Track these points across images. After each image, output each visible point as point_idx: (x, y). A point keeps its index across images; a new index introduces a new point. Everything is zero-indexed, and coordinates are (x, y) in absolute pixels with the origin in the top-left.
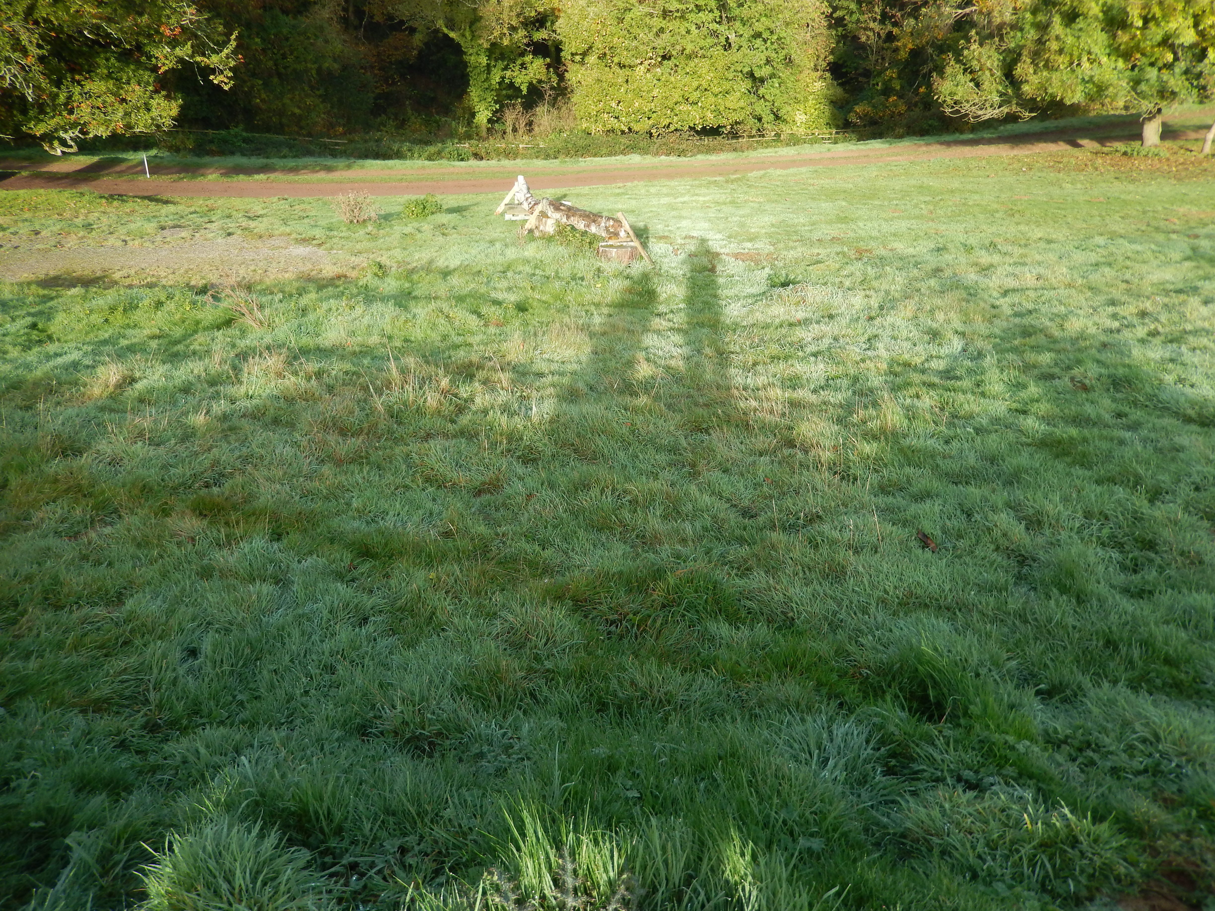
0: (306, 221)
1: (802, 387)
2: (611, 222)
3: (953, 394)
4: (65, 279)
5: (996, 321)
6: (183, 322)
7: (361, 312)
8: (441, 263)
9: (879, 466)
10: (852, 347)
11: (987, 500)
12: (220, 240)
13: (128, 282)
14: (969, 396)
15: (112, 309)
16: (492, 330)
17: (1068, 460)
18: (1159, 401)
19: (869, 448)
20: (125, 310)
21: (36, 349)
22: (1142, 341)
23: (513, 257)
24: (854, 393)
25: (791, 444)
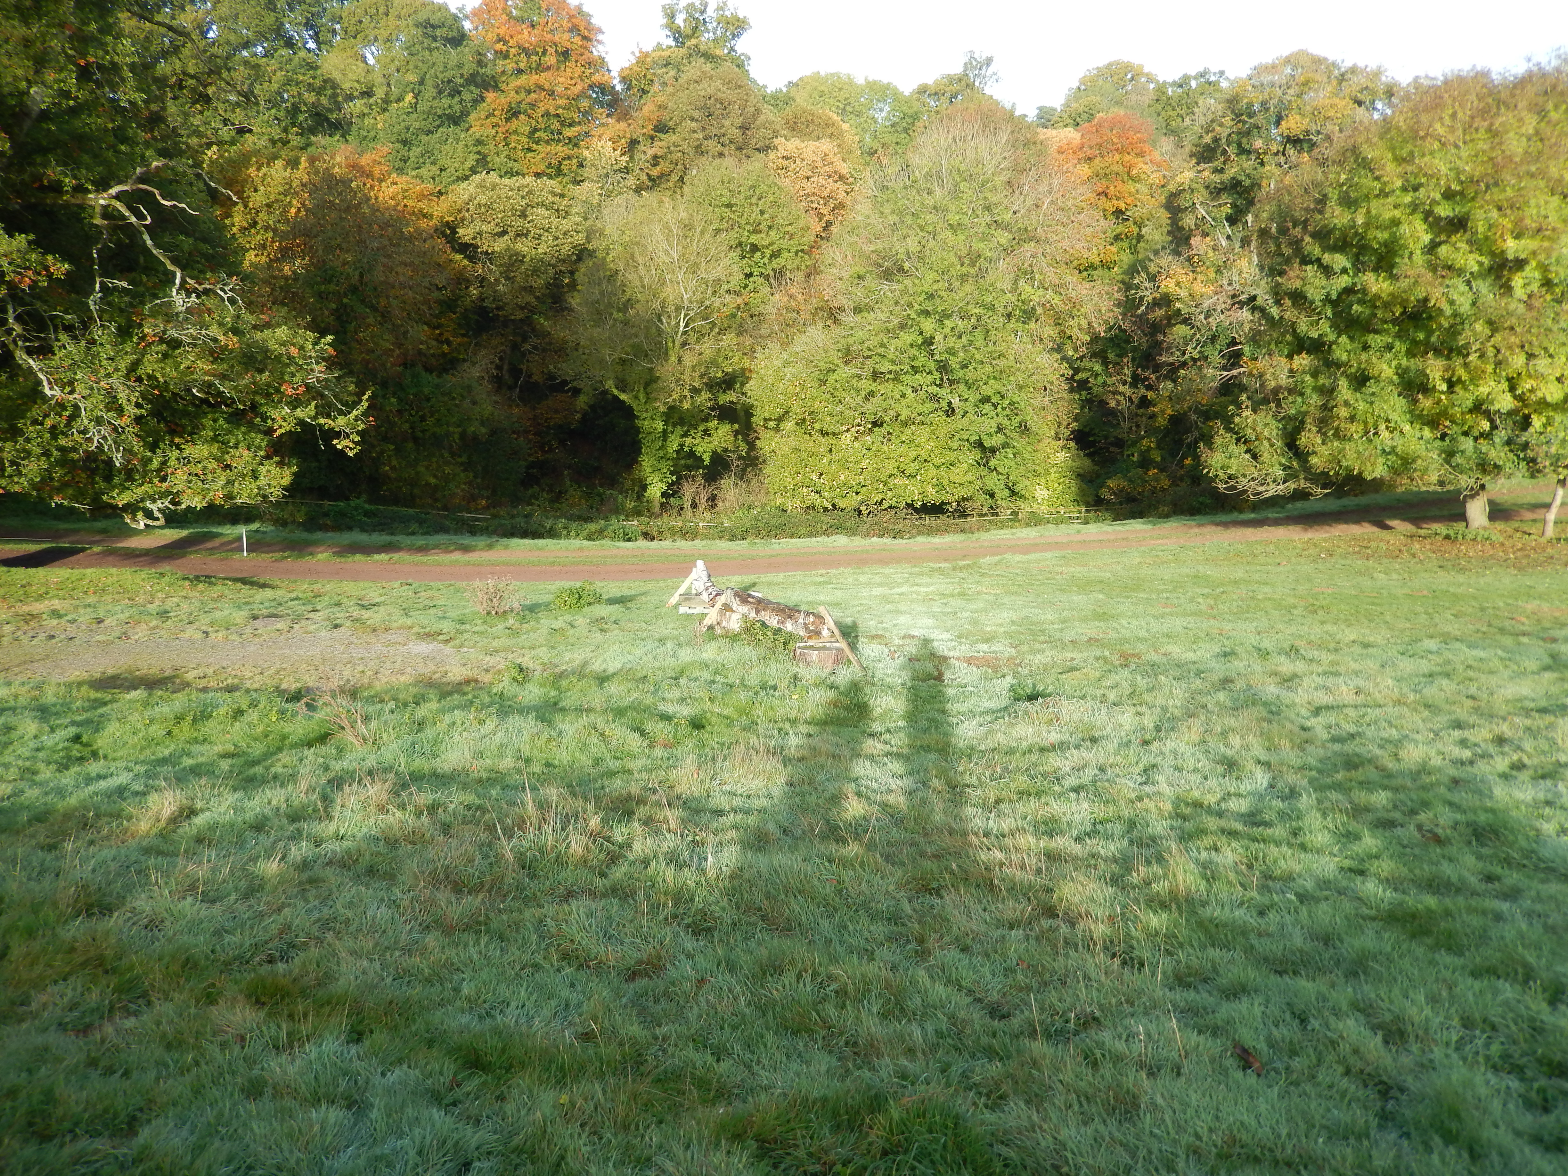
0: (432, 611)
1: (1062, 833)
2: (812, 619)
3: (1262, 845)
4: (126, 679)
5: (1310, 748)
6: (266, 736)
7: (492, 727)
8: (597, 666)
9: (1173, 946)
10: (1124, 781)
11: (1325, 999)
12: (323, 633)
13: (202, 683)
14: (1285, 849)
15: (179, 719)
16: (658, 752)
17: (1429, 941)
18: (1539, 859)
19: (1157, 921)
20: (194, 720)
21: (75, 769)
22: (1504, 776)
23: (688, 659)
24: (1131, 842)
25: (1051, 912)
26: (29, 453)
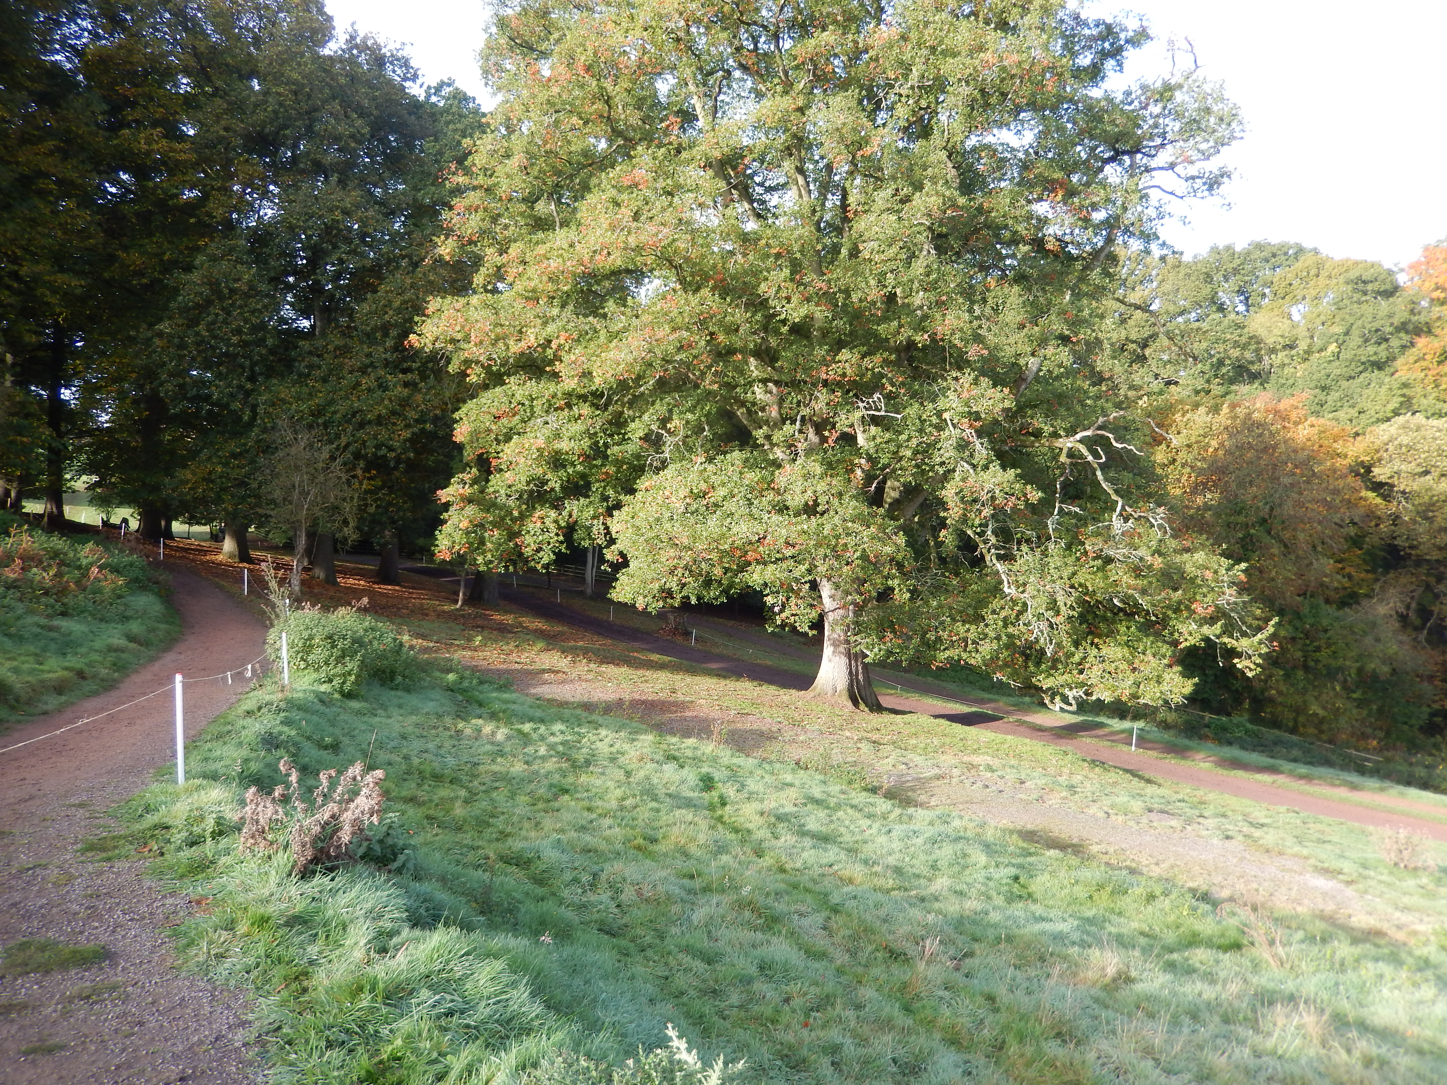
0: (1328, 847)
4: (1042, 837)
6: (1178, 927)
7: (1431, 995)
12: (1215, 841)
13: (1105, 858)
15: (1100, 887)
21: (1020, 905)
26: (986, 635)
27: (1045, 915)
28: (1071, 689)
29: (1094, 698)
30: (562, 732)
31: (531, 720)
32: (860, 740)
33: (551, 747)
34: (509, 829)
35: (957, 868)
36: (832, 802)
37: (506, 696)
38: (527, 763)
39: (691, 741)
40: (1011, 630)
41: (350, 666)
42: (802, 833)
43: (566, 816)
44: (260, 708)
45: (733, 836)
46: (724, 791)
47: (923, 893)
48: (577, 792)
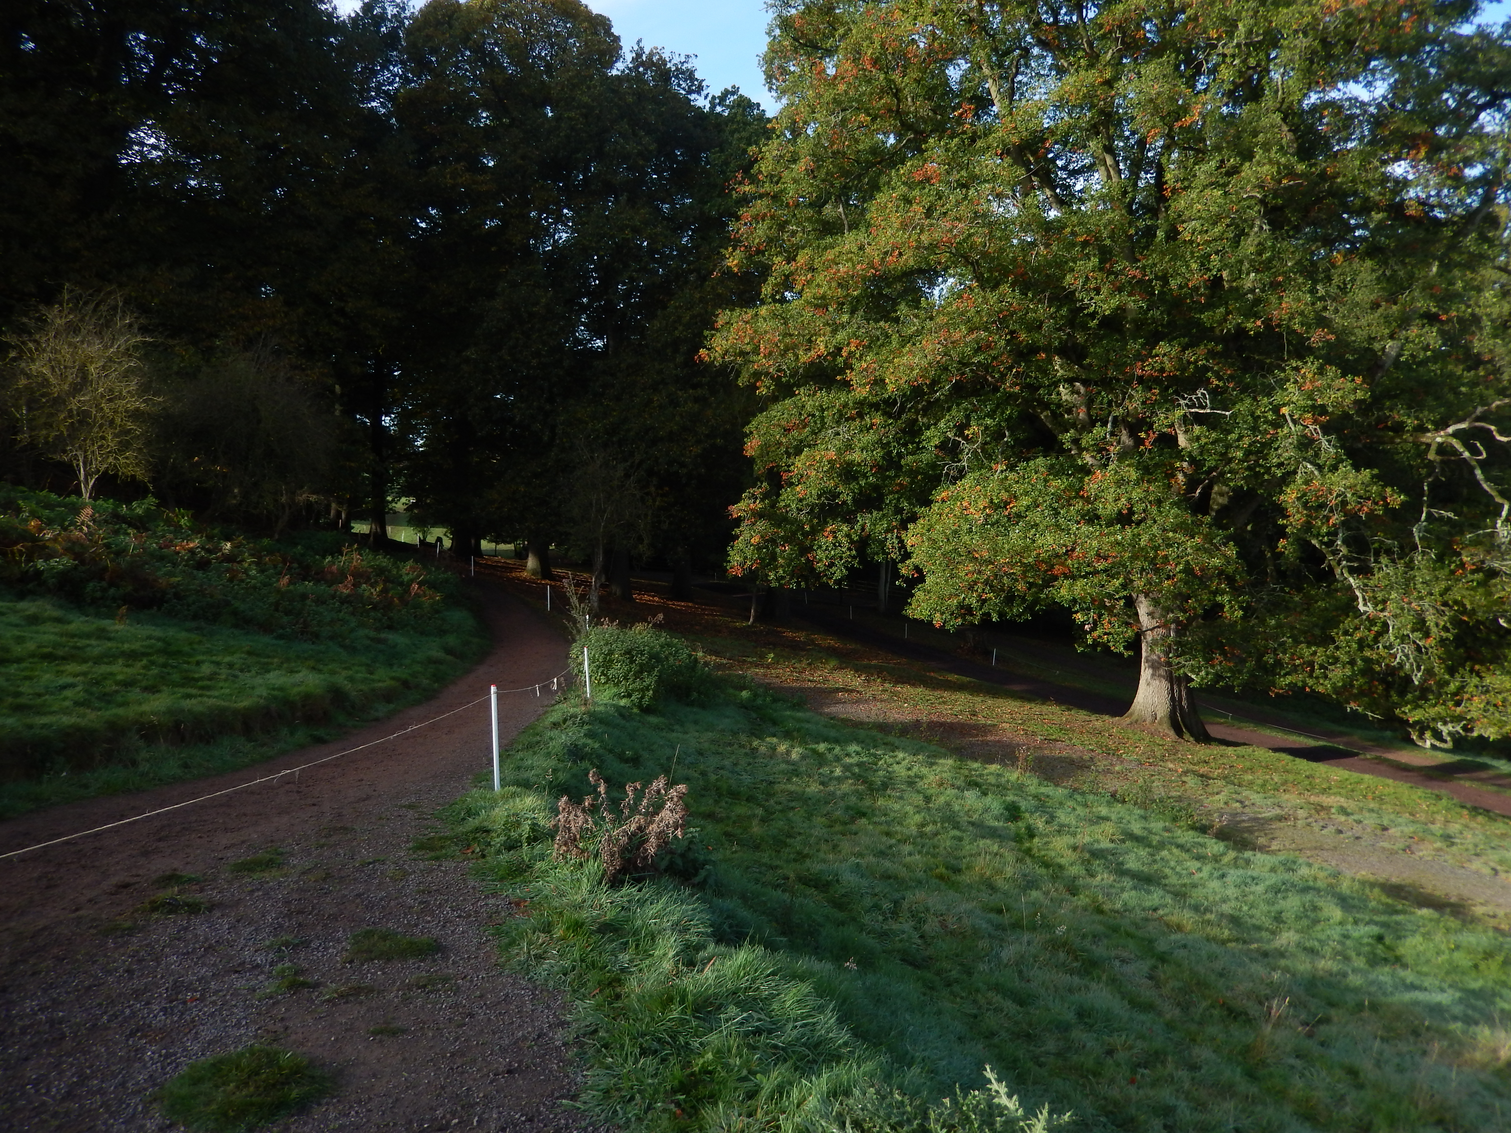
21: (1386, 969)
26: (1337, 660)
27: (1417, 982)
28: (1445, 723)
29: (1475, 734)
30: (858, 753)
31: (826, 740)
32: (1185, 773)
33: (847, 768)
34: (806, 851)
35: (1305, 922)
36: (1155, 839)
37: (800, 715)
38: (822, 783)
39: (994, 768)
40: (1368, 653)
41: (647, 681)
42: (1121, 871)
43: (864, 840)
44: (565, 721)
45: (1043, 871)
46: (1031, 822)
47: (1266, 947)
48: (874, 815)
